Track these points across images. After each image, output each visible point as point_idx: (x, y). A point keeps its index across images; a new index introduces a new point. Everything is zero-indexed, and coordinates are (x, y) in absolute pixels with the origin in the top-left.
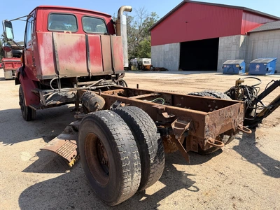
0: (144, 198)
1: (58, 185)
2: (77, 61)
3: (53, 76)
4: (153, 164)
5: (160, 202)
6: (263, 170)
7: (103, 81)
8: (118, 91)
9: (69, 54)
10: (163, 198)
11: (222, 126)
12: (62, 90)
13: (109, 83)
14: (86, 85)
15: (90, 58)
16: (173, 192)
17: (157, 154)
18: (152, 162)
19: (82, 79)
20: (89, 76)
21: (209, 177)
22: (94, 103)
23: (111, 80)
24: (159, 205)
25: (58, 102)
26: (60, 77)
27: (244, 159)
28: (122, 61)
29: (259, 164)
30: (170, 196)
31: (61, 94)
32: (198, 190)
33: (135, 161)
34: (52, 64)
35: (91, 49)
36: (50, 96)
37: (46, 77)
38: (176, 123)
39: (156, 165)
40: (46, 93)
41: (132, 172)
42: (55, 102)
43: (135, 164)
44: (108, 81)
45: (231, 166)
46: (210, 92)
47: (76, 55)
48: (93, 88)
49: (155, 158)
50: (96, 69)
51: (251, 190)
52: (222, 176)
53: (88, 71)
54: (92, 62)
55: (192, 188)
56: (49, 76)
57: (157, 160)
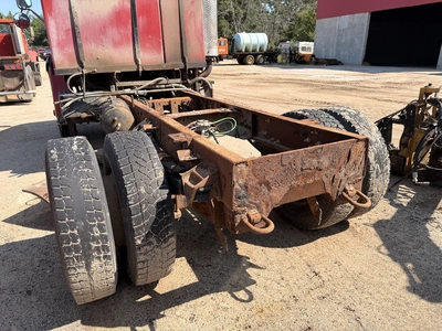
0: (147, 297)
1: (35, 251)
2: (116, 44)
3: (73, 70)
4: (140, 247)
5: (167, 312)
7: (164, 80)
8: (179, 100)
9: (101, 30)
10: (178, 304)
11: (291, 188)
12: (88, 94)
13: (175, 84)
14: (132, 88)
15: (139, 38)
17: (152, 228)
18: (139, 242)
19: (127, 76)
20: (138, 72)
21: (287, 277)
22: (110, 119)
23: (179, 80)
24: (163, 316)
25: (84, 115)
26: (85, 72)
28: (202, 45)
29: (410, 266)
30: (192, 303)
31: (88, 101)
32: (251, 298)
33: (95, 239)
34: (71, 50)
35: (141, 21)
36: (68, 104)
37: (61, 71)
38: (192, 174)
39: (148, 248)
40: (62, 98)
41: (87, 258)
42: (79, 114)
43: (94, 245)
44: (171, 81)
45: (345, 262)
47: (113, 32)
48: (141, 92)
49: (147, 235)
50: (150, 58)
52: (315, 279)
53: (136, 61)
54: (144, 46)
55: (241, 294)
56: (67, 70)
57: (153, 240)
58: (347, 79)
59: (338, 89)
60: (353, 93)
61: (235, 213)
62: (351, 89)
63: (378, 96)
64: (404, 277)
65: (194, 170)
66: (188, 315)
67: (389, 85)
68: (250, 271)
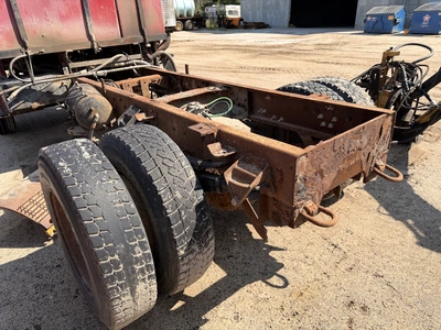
0: (179, 304)
1: (23, 275)
2: (63, 18)
3: (14, 52)
4: (183, 257)
5: (208, 315)
6: (417, 236)
7: (123, 57)
8: (148, 79)
10: (216, 304)
11: (339, 172)
13: (136, 61)
14: (88, 68)
15: (89, 10)
16: (236, 290)
17: (194, 235)
18: (182, 252)
19: (78, 56)
20: (92, 50)
21: (310, 255)
22: (86, 110)
23: (139, 56)
24: (206, 321)
25: (36, 105)
26: (30, 53)
27: (382, 210)
28: (160, 14)
29: (410, 222)
30: (230, 300)
31: (38, 88)
32: (286, 284)
33: (138, 260)
36: (14, 94)
38: (234, 170)
39: (191, 256)
40: (5, 87)
41: (132, 284)
42: (28, 105)
43: (138, 267)
44: (131, 57)
45: (355, 229)
46: (328, 80)
48: (101, 73)
49: (190, 244)
50: (105, 33)
51: (388, 284)
52: (337, 252)
53: (90, 37)
54: (96, 19)
55: (274, 280)
56: (7, 53)
57: (195, 247)
58: (280, 43)
59: (275, 53)
60: (291, 56)
61: (295, 208)
62: (288, 53)
63: (315, 58)
64: (410, 234)
65: (235, 165)
66: (231, 315)
67: (320, 47)
68: (273, 254)
